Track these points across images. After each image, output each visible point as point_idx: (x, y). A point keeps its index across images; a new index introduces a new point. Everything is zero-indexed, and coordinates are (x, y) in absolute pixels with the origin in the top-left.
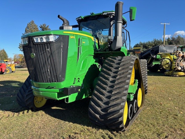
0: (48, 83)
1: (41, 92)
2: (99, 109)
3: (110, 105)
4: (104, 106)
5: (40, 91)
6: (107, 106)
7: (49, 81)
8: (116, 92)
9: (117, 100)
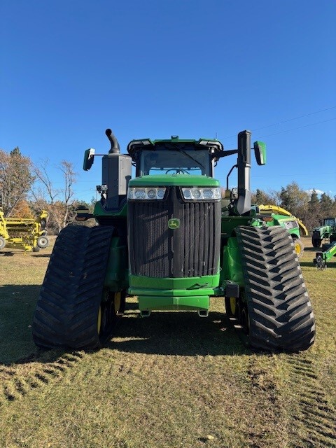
0: (188, 278)
1: (177, 298)
2: (272, 318)
3: (289, 309)
4: (279, 312)
5: (174, 295)
6: (284, 312)
7: (192, 275)
8: (288, 288)
9: (298, 299)
